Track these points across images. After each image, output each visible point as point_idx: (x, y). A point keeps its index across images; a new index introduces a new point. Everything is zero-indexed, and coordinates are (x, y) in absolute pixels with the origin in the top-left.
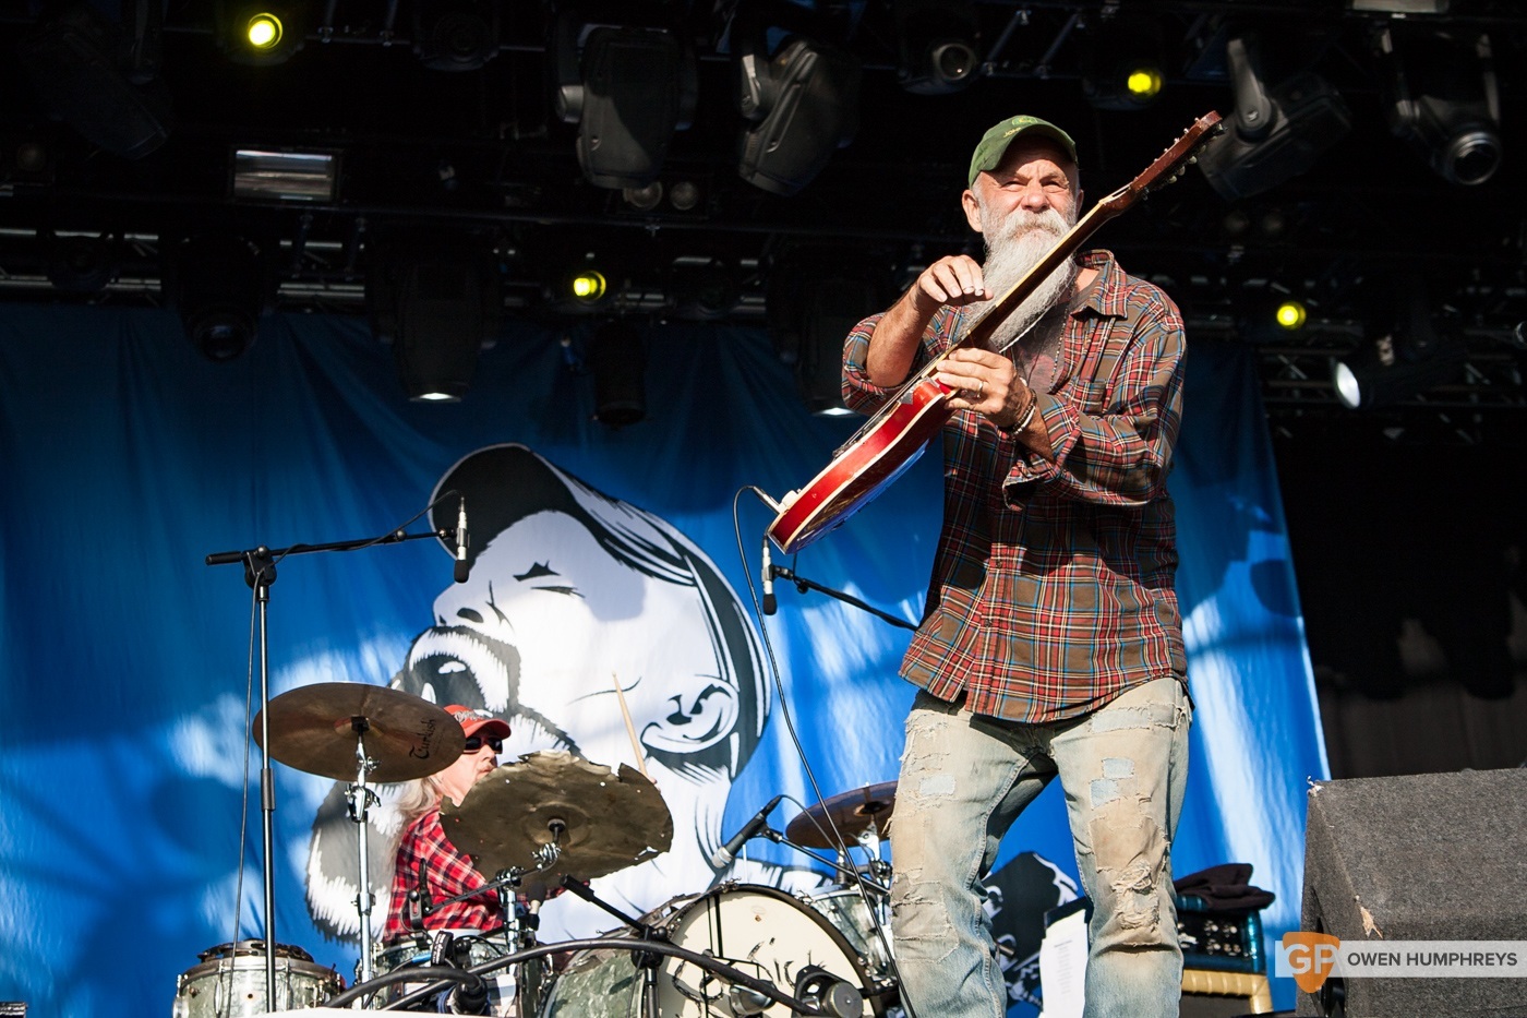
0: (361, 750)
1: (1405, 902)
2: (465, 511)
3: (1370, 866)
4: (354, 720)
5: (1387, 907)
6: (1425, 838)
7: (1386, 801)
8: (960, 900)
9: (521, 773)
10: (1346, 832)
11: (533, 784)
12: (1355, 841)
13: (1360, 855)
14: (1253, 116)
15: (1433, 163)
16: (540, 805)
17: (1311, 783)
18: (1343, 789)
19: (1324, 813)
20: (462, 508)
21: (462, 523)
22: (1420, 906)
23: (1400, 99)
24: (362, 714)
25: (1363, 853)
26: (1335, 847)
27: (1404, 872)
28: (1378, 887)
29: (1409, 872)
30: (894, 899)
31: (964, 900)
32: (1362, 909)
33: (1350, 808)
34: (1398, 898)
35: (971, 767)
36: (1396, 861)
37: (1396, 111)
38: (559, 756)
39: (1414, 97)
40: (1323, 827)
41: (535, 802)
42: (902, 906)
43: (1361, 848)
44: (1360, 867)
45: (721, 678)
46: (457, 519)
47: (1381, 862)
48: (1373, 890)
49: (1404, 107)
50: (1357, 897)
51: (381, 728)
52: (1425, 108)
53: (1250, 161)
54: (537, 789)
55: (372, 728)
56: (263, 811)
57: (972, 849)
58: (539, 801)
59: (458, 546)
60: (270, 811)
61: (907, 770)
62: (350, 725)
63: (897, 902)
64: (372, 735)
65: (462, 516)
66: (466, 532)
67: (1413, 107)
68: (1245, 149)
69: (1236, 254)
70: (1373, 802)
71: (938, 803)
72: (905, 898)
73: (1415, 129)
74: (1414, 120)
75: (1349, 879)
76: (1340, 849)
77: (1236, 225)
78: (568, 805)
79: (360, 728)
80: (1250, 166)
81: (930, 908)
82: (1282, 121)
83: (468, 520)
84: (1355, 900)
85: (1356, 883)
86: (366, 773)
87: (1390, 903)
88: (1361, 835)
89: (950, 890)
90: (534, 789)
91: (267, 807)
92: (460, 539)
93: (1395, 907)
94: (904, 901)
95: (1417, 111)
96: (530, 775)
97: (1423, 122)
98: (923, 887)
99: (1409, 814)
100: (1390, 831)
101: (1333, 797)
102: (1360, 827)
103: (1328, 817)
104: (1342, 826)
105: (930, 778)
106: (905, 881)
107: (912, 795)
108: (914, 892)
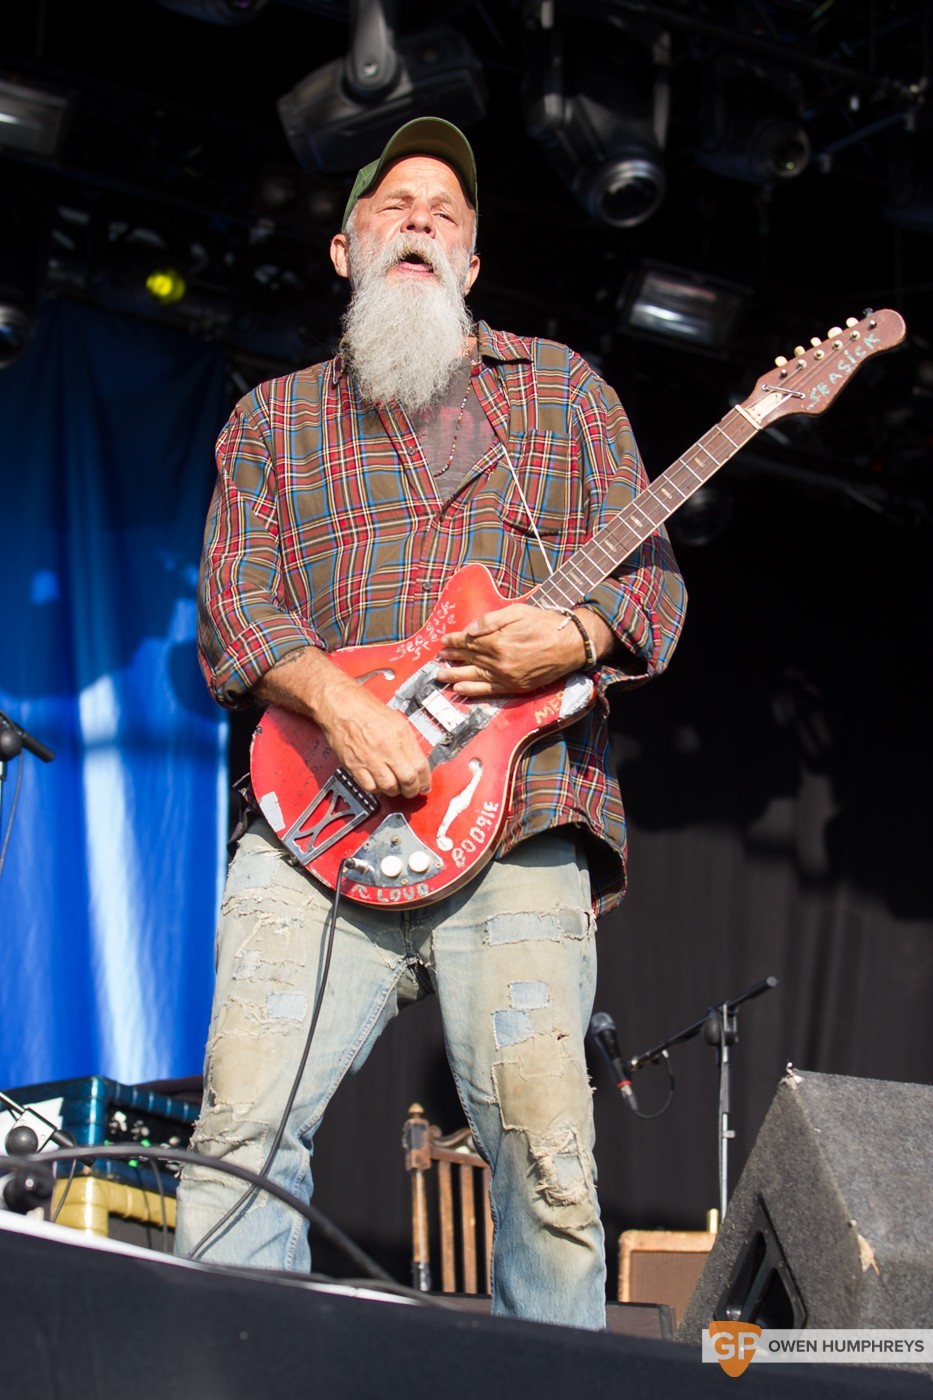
3: (866, 1187)
7: (875, 1110)
10: (833, 1141)
12: (846, 1153)
13: (852, 1172)
14: (370, 71)
15: (576, 186)
17: (790, 1071)
18: (825, 1085)
19: (808, 1111)
23: (549, 92)
25: (855, 1170)
26: (823, 1156)
28: (876, 1214)
29: (908, 1202)
30: (204, 1132)
31: (289, 1150)
32: (859, 1237)
33: (837, 1111)
34: (900, 1233)
36: (895, 1186)
37: (542, 108)
39: (568, 93)
43: (853, 1163)
44: (854, 1187)
47: (877, 1185)
48: (871, 1218)
49: (552, 104)
50: (853, 1223)
52: (579, 110)
53: (350, 128)
57: (321, 1091)
63: (206, 1137)
67: (563, 107)
68: (348, 110)
69: (262, 231)
70: (860, 1108)
71: (285, 1029)
72: (221, 1135)
73: (561, 135)
74: (561, 124)
75: (841, 1199)
76: (828, 1160)
77: (276, 194)
80: (349, 133)
82: (405, 87)
84: (850, 1225)
85: (850, 1205)
87: (891, 1236)
88: (852, 1148)
93: (897, 1242)
94: (218, 1138)
95: (569, 113)
97: (575, 129)
98: (246, 1126)
100: (882, 1148)
101: (816, 1093)
102: (849, 1135)
103: (813, 1119)
104: (829, 1133)
105: (281, 995)
106: (227, 1114)
107: (256, 1011)
108: (234, 1131)
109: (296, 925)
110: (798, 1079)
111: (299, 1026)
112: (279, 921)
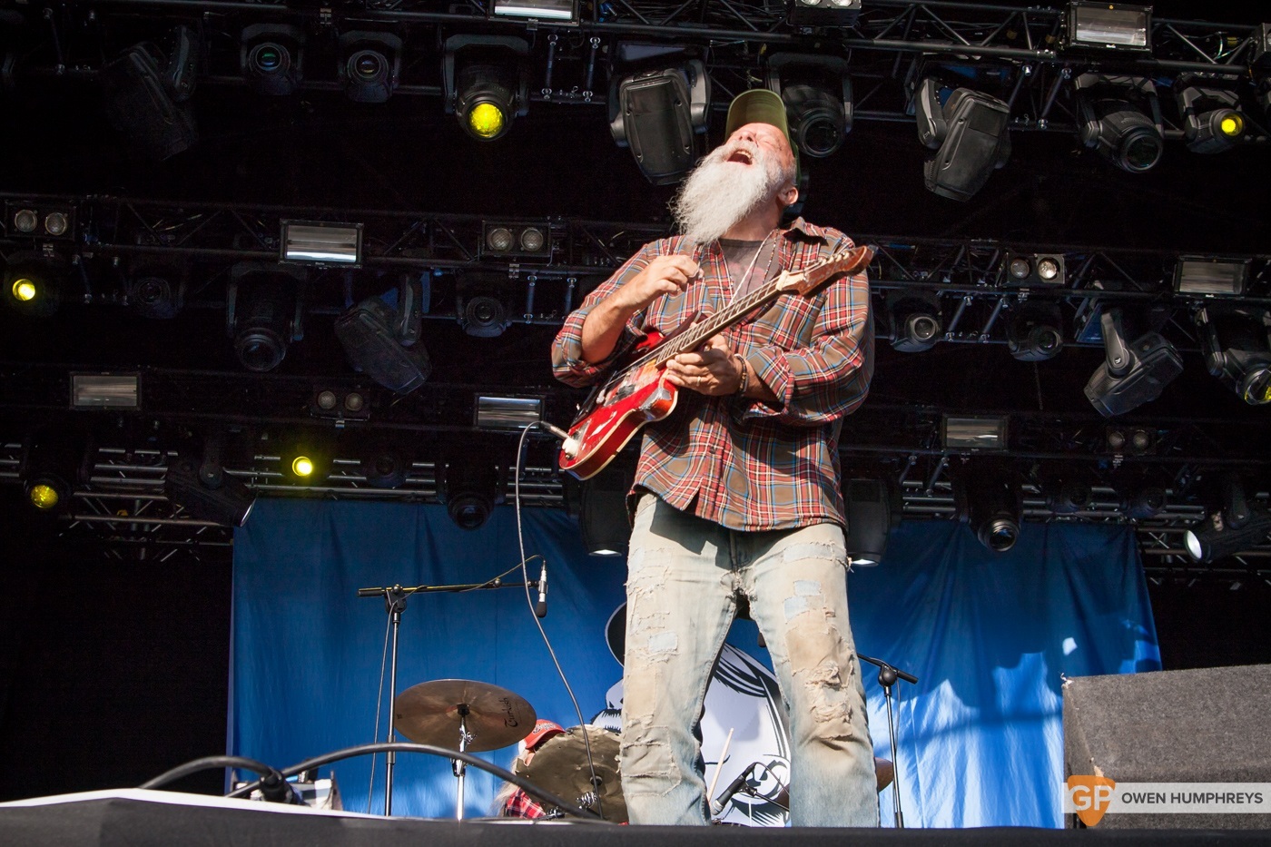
0: (463, 729)
1: (1130, 761)
2: (546, 570)
3: (1106, 736)
4: (459, 707)
5: (1116, 765)
6: (1151, 716)
7: (1123, 690)
8: (684, 742)
9: (568, 741)
10: (1088, 713)
11: (577, 749)
12: (1095, 717)
13: (1097, 729)
14: (1118, 361)
15: (1237, 391)
16: (583, 765)
17: (1064, 679)
18: (1089, 682)
19: (1072, 700)
20: (544, 568)
21: (543, 577)
22: (1143, 765)
23: (1214, 351)
24: (464, 702)
25: (1100, 727)
26: (1079, 723)
27: (1132, 740)
28: (1110, 751)
29: (1136, 740)
31: (687, 743)
32: (1095, 767)
33: (1093, 695)
34: (1124, 759)
35: (688, 622)
36: (1127, 732)
37: (1212, 358)
38: (594, 729)
39: (1223, 349)
40: (1072, 710)
41: (579, 763)
42: (634, 747)
43: (1099, 723)
44: (1097, 737)
45: (781, 756)
46: (540, 575)
47: (1114, 733)
48: (1106, 753)
49: (1217, 356)
50: (1092, 759)
51: (478, 711)
52: (1231, 356)
53: (1118, 391)
54: (580, 753)
55: (471, 712)
56: (387, 765)
57: (694, 696)
58: (582, 762)
59: (540, 593)
60: (392, 764)
61: (634, 629)
62: (457, 710)
63: (629, 744)
64: (472, 716)
65: (544, 573)
66: (546, 584)
67: (1223, 356)
68: (1114, 383)
69: (1118, 460)
70: (1112, 691)
71: (666, 658)
72: (637, 740)
73: (1225, 370)
74: (1224, 365)
75: (1087, 746)
76: (1082, 725)
77: (1117, 441)
78: (603, 766)
79: (464, 711)
80: (1118, 393)
81: (657, 749)
82: (1138, 363)
83: (547, 576)
84: (1091, 761)
85: (1092, 748)
86: (465, 743)
87: (1118, 762)
88: (1100, 714)
89: (675, 733)
90: (579, 753)
91: (389, 762)
92: (541, 588)
93: (1122, 765)
94: (636, 743)
95: (1226, 359)
96: (575, 743)
97: (1229, 364)
98: (652, 731)
99: (1140, 699)
100: (1123, 711)
101: (1081, 688)
102: (1100, 708)
103: (1075, 703)
104: (1085, 709)
105: (656, 636)
106: (638, 726)
107: (643, 652)
108: (645, 736)
109: (659, 588)
110: (1069, 682)
111: (675, 653)
112: (647, 590)
